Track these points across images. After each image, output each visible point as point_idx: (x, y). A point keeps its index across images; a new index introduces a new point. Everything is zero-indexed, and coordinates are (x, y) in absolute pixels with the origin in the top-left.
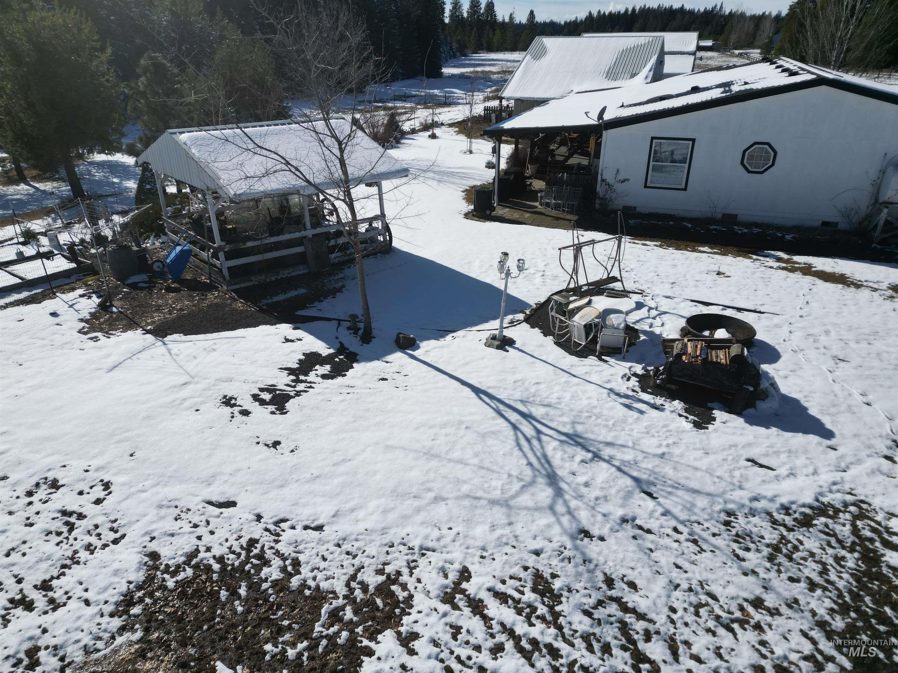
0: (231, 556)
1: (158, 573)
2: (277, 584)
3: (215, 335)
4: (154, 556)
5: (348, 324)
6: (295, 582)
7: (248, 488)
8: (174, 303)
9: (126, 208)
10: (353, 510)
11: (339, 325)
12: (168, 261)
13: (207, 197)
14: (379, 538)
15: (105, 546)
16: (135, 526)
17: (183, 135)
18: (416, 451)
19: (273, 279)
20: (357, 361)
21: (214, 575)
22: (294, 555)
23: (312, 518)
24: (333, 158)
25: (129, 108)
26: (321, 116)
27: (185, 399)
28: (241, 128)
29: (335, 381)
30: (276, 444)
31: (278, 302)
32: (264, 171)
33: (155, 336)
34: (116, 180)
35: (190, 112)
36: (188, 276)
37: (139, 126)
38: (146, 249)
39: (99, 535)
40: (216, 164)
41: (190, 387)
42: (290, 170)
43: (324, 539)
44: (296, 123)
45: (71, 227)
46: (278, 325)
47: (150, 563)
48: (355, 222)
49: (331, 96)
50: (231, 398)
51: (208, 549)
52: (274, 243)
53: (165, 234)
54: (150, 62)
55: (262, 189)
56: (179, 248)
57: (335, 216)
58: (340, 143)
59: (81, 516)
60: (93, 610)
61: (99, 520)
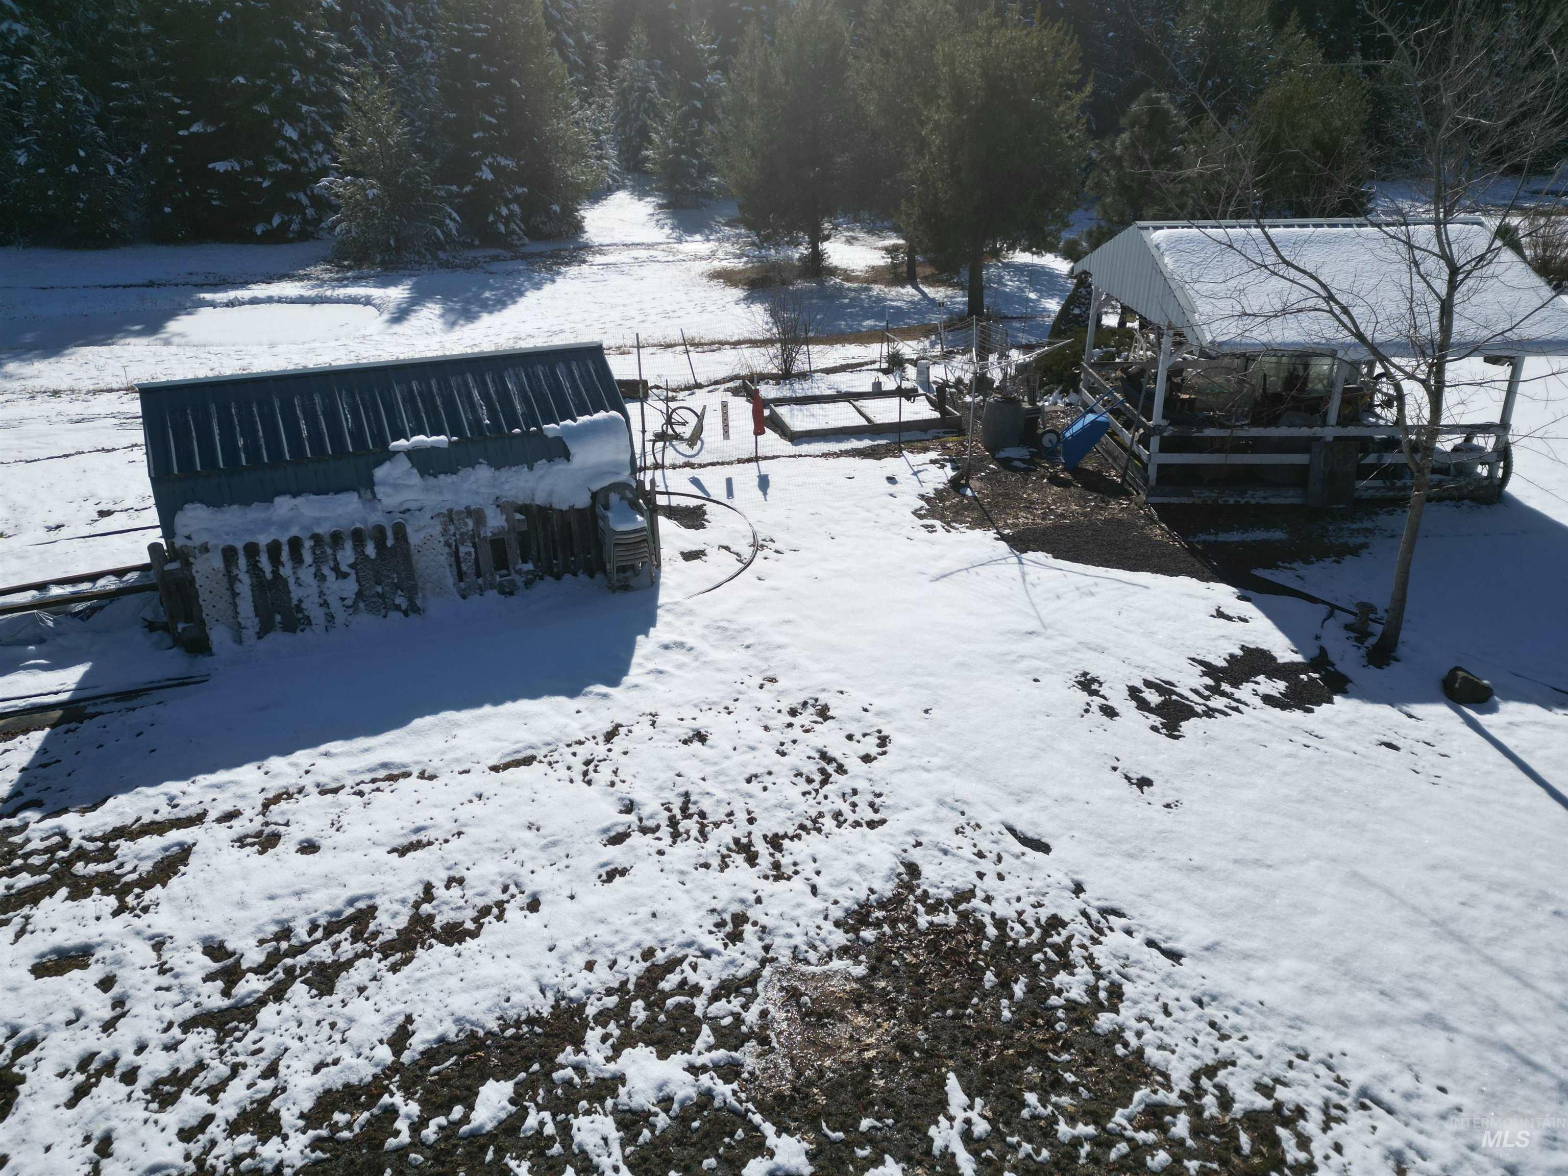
0: (1018, 927)
1: (911, 897)
2: (1074, 1009)
3: (1101, 571)
4: (913, 870)
5: (1351, 619)
6: (1104, 1021)
7: (1077, 834)
8: (1055, 504)
9: (1033, 340)
10: (1246, 956)
11: (1330, 615)
12: (1068, 434)
13: (1163, 340)
14: (1282, 1029)
15: (857, 824)
16: (903, 816)
17: (1159, 232)
18: (1415, 909)
19: (1231, 501)
20: (1345, 693)
21: (985, 942)
22: (1116, 977)
23: (1167, 933)
24: (1430, 297)
25: (1089, 182)
26: (1432, 215)
27: (1022, 657)
28: (1262, 227)
29: (1286, 714)
30: (1144, 783)
31: (1225, 543)
32: (1279, 307)
33: (1011, 546)
34: (1033, 296)
35: (1183, 193)
36: (1090, 465)
37: (1096, 213)
38: (1040, 410)
39: (854, 805)
40: (1197, 286)
41: (1037, 641)
42: (1331, 311)
43: (1177, 977)
44: (1373, 225)
45: (950, 359)
46: (1212, 584)
47: (905, 877)
48: (1434, 428)
49: (1469, 178)
50: (1094, 680)
51: (988, 899)
52: (1254, 439)
53: (1077, 391)
54: (1146, 108)
55: (1265, 338)
56: (1090, 417)
57: (1394, 410)
58: (1454, 270)
59: (841, 769)
60: (816, 904)
61: (861, 785)
